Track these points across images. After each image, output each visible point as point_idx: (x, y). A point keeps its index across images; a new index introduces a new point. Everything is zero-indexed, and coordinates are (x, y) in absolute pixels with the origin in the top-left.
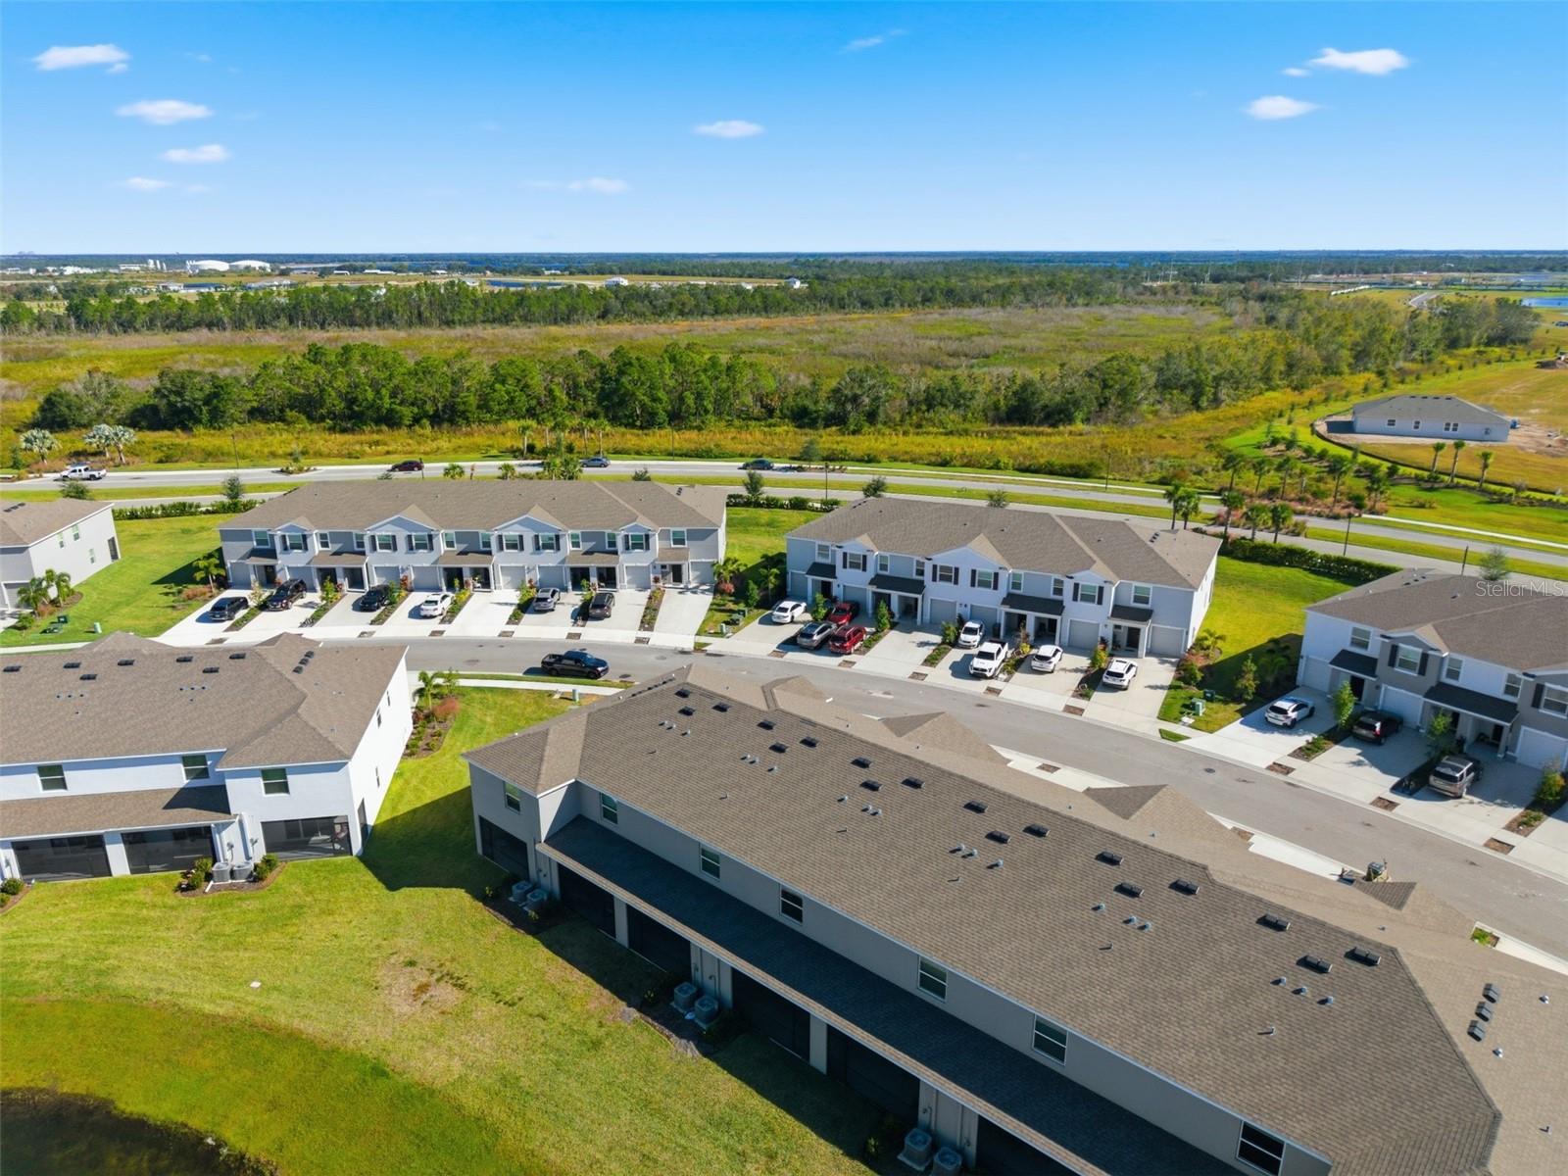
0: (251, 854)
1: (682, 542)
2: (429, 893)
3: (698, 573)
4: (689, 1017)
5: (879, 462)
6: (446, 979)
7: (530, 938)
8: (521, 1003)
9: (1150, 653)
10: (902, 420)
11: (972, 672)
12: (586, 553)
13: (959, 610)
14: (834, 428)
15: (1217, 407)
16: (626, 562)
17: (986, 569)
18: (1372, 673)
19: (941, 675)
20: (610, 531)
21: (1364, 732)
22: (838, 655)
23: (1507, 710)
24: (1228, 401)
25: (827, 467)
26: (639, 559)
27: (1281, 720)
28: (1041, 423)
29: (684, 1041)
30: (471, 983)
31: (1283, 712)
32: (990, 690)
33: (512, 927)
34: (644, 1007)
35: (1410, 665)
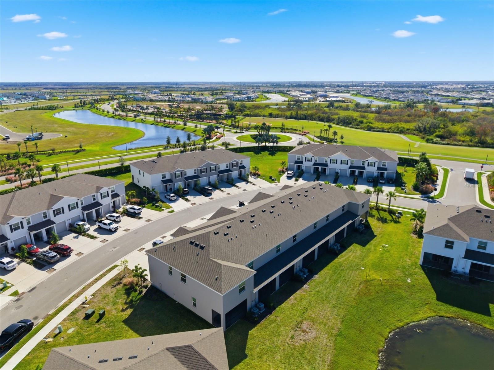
18: (173, 182)
23: (197, 177)
31: (174, 196)
35: (179, 176)
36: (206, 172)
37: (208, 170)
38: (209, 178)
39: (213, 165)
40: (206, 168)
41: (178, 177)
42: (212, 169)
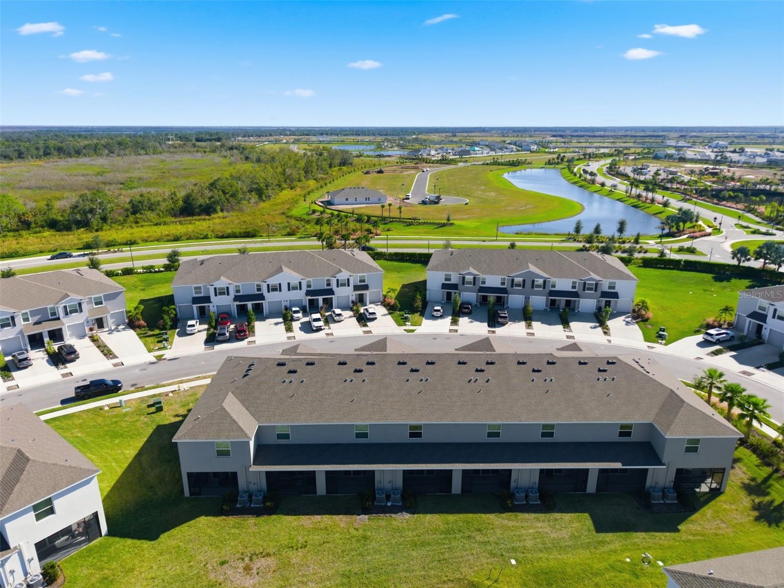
0: (29, 570)
1: (101, 303)
2: (184, 527)
3: (114, 320)
4: (389, 504)
5: (138, 244)
6: (254, 557)
7: (274, 517)
8: (308, 543)
9: (371, 303)
10: (125, 220)
11: (315, 329)
12: (35, 324)
13: (284, 304)
14: (82, 229)
15: (269, 199)
16: (67, 324)
17: (294, 282)
18: (457, 289)
19: (299, 335)
20: (51, 306)
21: (466, 310)
22: (243, 340)
23: (504, 291)
24: (273, 196)
25: (109, 250)
26: (77, 319)
27: (439, 314)
28: (199, 214)
29: (399, 514)
30: (271, 551)
31: (439, 311)
32: (327, 334)
33: (257, 517)
34: (366, 511)
35: (469, 283)
36: (524, 287)
37: (528, 284)
38: (527, 299)
39: (541, 277)
40: (524, 281)
41: (467, 284)
42: (536, 283)
